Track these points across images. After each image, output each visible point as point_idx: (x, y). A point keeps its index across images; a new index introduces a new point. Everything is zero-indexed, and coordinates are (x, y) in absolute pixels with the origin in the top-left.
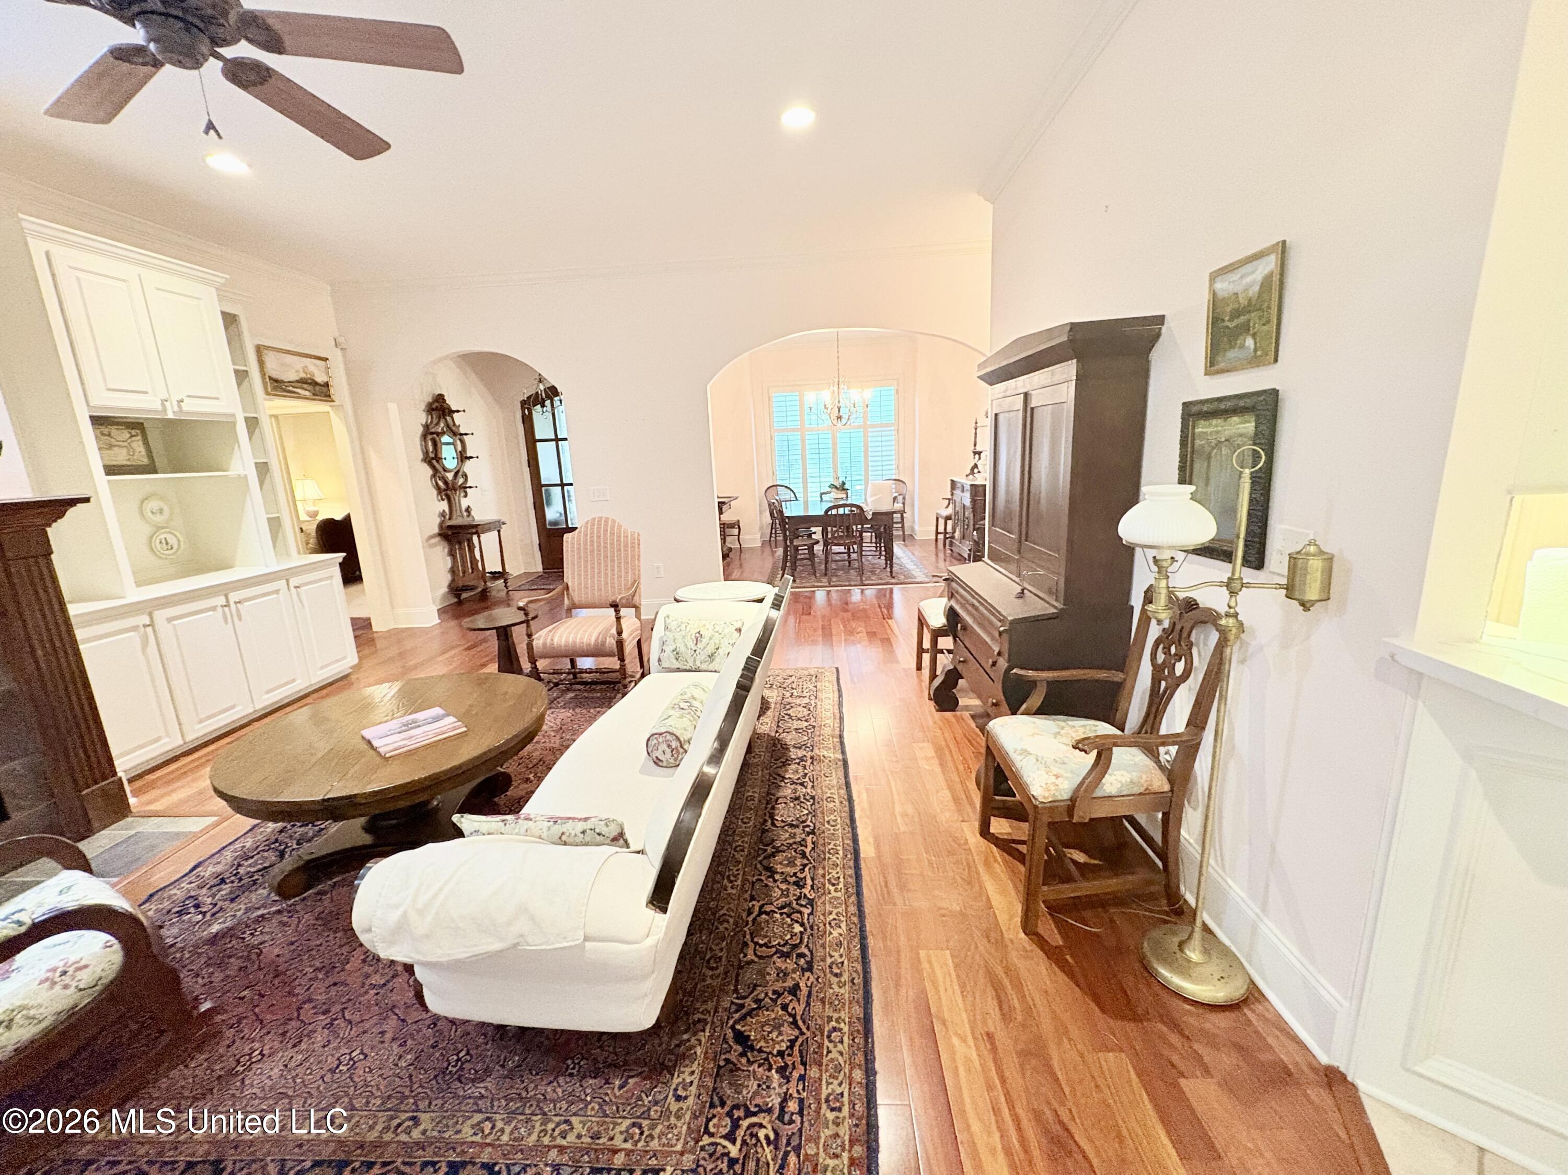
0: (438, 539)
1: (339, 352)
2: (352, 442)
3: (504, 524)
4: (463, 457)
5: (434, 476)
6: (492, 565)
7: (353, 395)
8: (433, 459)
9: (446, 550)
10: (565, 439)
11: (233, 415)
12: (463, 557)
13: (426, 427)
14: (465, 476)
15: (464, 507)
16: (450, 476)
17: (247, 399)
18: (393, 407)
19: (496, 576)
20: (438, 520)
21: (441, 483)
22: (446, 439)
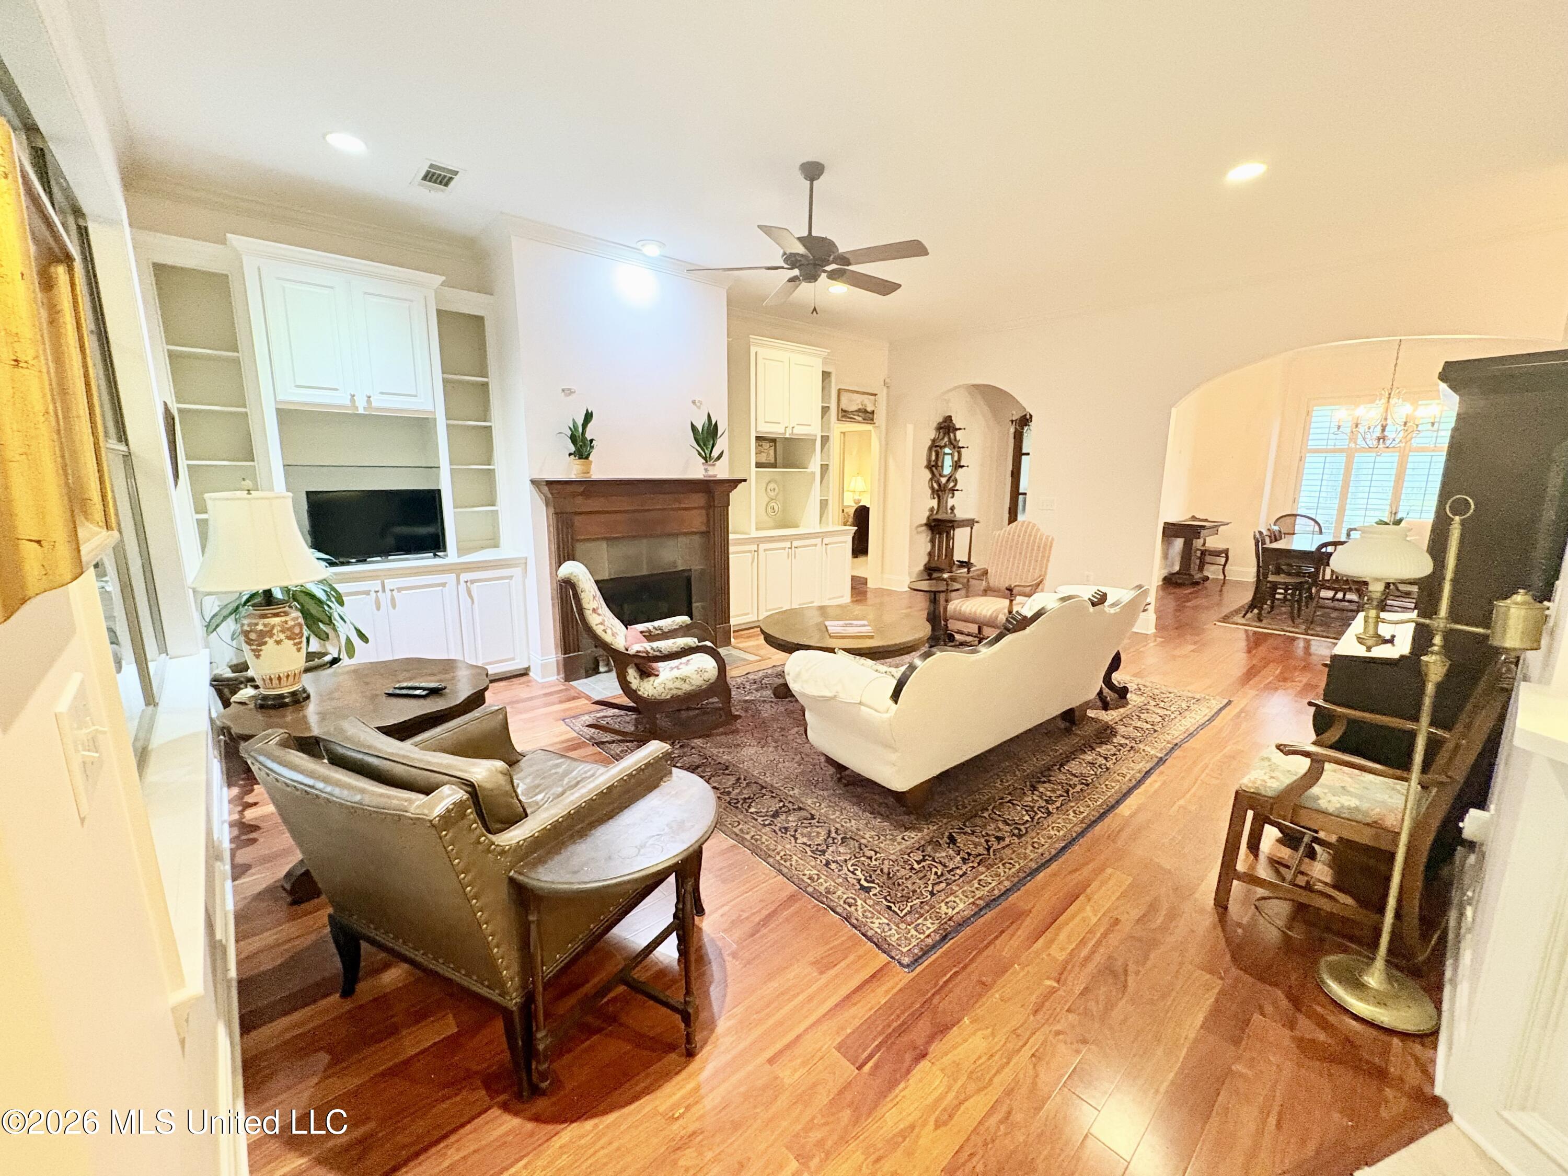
0: (924, 528)
1: (885, 390)
2: (880, 452)
3: (977, 522)
4: (957, 466)
5: (931, 479)
6: (960, 554)
7: (887, 421)
8: (934, 466)
9: (929, 538)
10: (1028, 454)
11: (816, 436)
12: (940, 543)
13: (934, 441)
14: (956, 481)
15: (949, 505)
16: (944, 480)
17: (825, 424)
18: (910, 428)
19: (962, 564)
20: (927, 514)
21: (935, 486)
22: (947, 450)
